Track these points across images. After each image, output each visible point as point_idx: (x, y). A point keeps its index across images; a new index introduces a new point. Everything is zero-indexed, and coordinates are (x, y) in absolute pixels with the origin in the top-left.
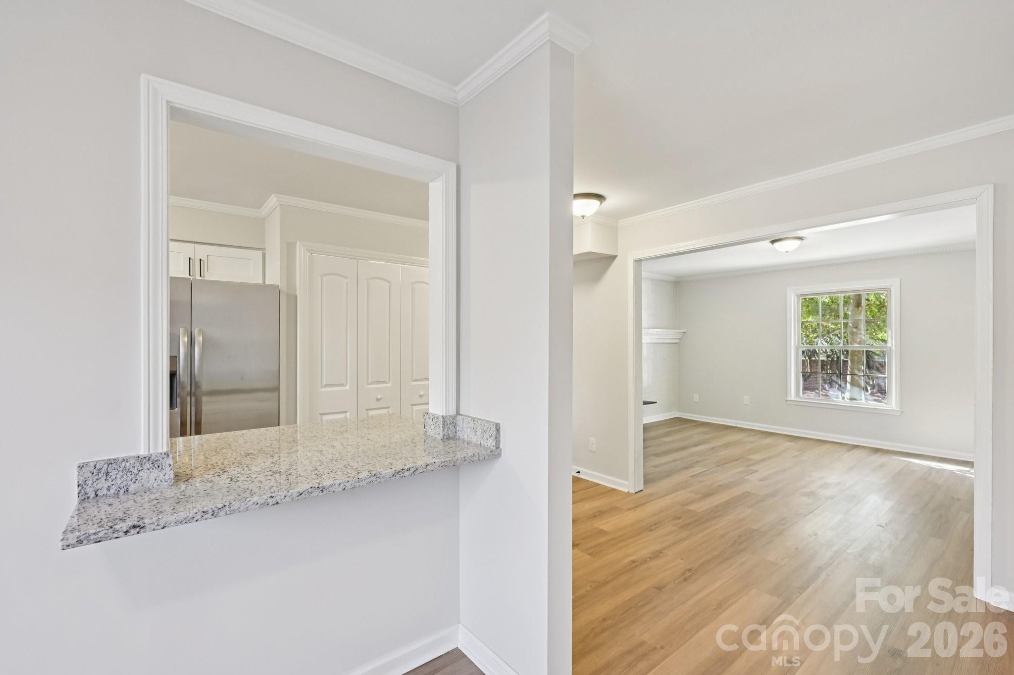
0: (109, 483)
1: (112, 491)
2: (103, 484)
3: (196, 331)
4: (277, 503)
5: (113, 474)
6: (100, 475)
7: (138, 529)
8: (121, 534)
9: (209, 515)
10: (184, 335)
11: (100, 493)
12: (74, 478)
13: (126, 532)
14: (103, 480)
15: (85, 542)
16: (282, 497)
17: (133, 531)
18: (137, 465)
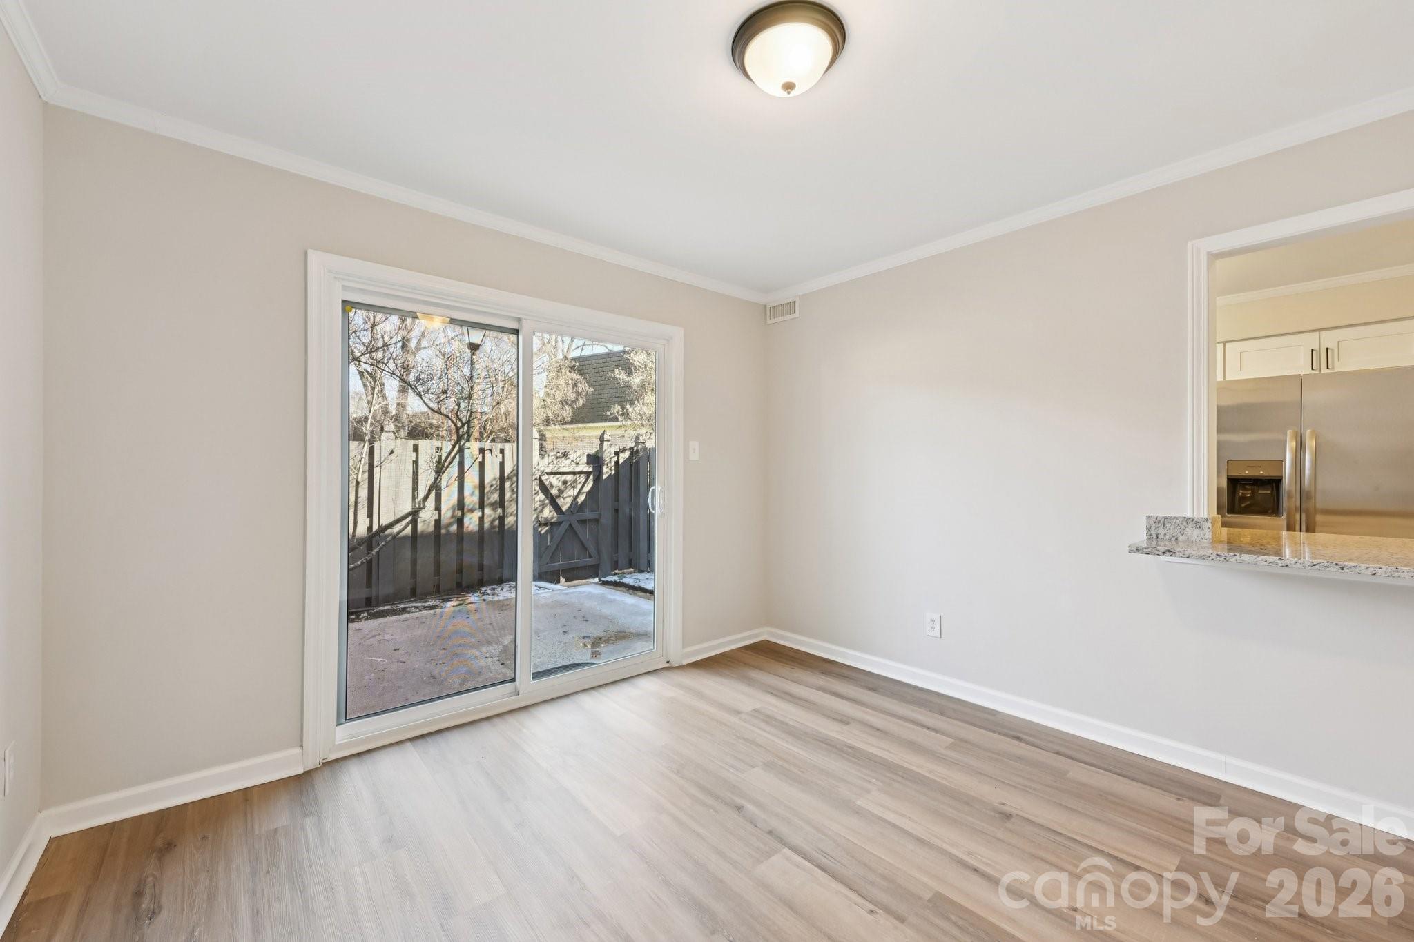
0: (1166, 531)
1: (1167, 537)
2: (1161, 531)
3: (1307, 433)
4: (1287, 566)
5: (1168, 525)
6: (1160, 525)
7: (1171, 553)
8: (1161, 553)
9: (1222, 559)
10: (1292, 441)
11: (1160, 537)
12: (1144, 524)
13: (1164, 553)
14: (1161, 528)
15: (1140, 551)
16: (1293, 562)
17: (1168, 554)
18: (1184, 523)
